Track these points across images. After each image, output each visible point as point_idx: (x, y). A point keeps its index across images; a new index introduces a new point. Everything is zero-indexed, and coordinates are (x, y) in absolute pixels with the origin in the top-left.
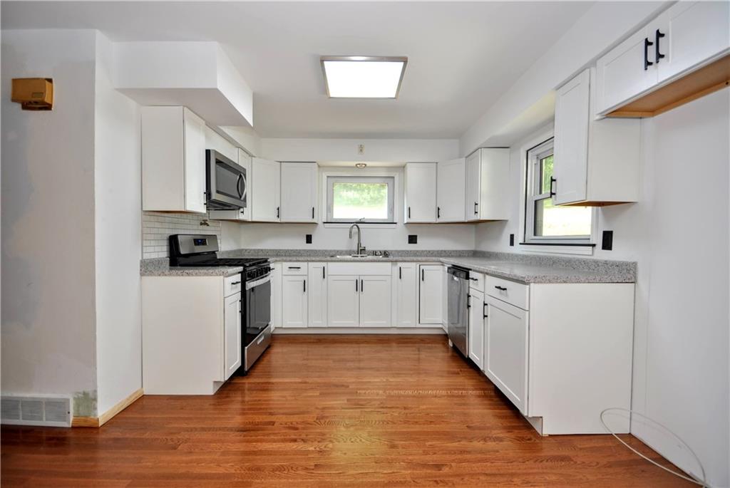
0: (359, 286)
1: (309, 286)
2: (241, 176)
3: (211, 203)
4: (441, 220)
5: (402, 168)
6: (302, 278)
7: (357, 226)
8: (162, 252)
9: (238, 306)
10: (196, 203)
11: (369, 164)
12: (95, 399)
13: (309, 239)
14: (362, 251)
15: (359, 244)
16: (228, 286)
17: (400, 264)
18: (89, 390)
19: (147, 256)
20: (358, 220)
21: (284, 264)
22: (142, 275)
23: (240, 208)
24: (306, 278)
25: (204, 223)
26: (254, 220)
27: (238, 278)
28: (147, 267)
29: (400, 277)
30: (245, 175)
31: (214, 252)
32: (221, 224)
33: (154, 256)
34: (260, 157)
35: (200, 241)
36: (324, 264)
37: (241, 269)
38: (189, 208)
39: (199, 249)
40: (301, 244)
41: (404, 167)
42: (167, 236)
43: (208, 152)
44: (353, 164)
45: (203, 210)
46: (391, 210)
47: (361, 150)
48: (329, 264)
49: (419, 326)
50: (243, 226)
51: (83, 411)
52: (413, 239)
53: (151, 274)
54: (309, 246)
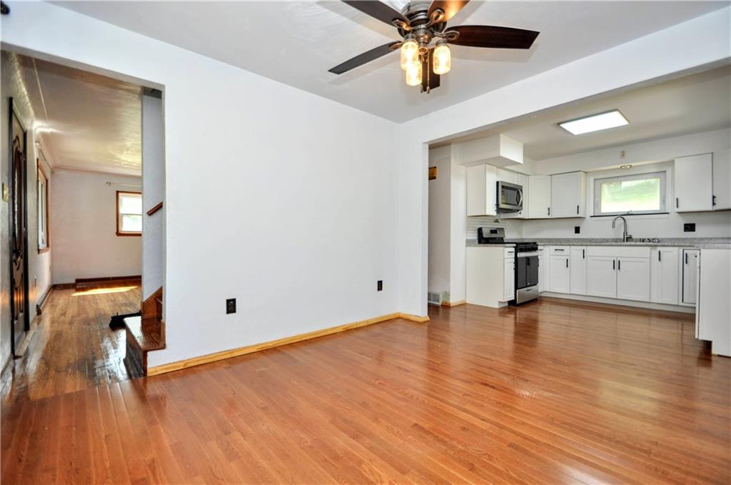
0: (617, 265)
1: (572, 263)
2: (518, 192)
3: (499, 210)
4: (717, 207)
5: (672, 163)
6: (566, 258)
7: (623, 218)
8: (475, 237)
9: (513, 266)
10: (491, 210)
11: (632, 164)
12: (449, 295)
13: (577, 230)
14: (629, 239)
15: (625, 233)
16: (506, 253)
17: (659, 249)
18: (447, 291)
19: (468, 238)
20: (626, 213)
21: (551, 247)
22: (467, 246)
23: (518, 211)
24: (568, 257)
25: (497, 221)
26: (530, 218)
27: (513, 250)
28: (469, 243)
29: (660, 260)
30: (521, 190)
31: (502, 238)
32: (507, 222)
33: (471, 238)
34: (535, 175)
35: (493, 232)
36: (584, 248)
37: (515, 245)
38: (487, 214)
39: (494, 236)
40: (571, 234)
41: (673, 162)
42: (477, 228)
43: (498, 183)
44: (619, 166)
45: (494, 213)
46: (663, 201)
47: (623, 155)
48: (589, 247)
49: (681, 304)
50: (525, 222)
51: (445, 300)
52: (690, 227)
53: (470, 246)
54: (577, 236)
